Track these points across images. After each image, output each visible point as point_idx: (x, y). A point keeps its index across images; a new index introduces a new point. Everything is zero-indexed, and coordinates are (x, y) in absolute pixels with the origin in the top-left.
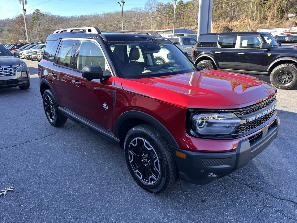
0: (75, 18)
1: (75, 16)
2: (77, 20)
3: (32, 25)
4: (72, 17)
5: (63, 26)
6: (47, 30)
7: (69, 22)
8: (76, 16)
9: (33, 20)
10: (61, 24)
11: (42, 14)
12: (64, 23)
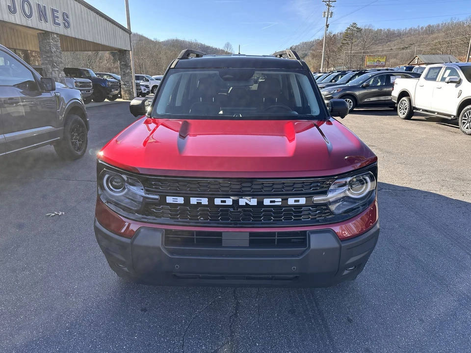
0: (415, 30)
1: (416, 27)
2: (419, 34)
3: (341, 47)
4: (411, 29)
5: (392, 45)
6: (361, 53)
7: (404, 39)
8: (419, 27)
9: (345, 40)
10: (388, 43)
11: (359, 29)
12: (394, 41)
